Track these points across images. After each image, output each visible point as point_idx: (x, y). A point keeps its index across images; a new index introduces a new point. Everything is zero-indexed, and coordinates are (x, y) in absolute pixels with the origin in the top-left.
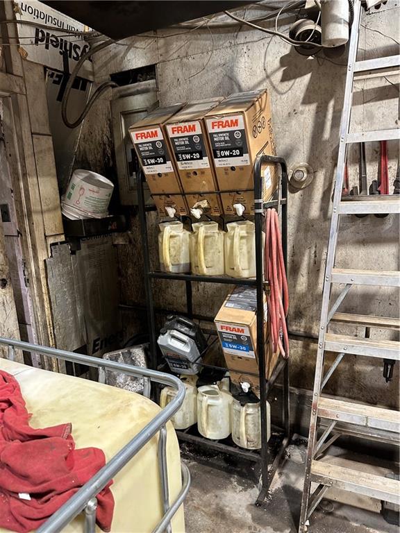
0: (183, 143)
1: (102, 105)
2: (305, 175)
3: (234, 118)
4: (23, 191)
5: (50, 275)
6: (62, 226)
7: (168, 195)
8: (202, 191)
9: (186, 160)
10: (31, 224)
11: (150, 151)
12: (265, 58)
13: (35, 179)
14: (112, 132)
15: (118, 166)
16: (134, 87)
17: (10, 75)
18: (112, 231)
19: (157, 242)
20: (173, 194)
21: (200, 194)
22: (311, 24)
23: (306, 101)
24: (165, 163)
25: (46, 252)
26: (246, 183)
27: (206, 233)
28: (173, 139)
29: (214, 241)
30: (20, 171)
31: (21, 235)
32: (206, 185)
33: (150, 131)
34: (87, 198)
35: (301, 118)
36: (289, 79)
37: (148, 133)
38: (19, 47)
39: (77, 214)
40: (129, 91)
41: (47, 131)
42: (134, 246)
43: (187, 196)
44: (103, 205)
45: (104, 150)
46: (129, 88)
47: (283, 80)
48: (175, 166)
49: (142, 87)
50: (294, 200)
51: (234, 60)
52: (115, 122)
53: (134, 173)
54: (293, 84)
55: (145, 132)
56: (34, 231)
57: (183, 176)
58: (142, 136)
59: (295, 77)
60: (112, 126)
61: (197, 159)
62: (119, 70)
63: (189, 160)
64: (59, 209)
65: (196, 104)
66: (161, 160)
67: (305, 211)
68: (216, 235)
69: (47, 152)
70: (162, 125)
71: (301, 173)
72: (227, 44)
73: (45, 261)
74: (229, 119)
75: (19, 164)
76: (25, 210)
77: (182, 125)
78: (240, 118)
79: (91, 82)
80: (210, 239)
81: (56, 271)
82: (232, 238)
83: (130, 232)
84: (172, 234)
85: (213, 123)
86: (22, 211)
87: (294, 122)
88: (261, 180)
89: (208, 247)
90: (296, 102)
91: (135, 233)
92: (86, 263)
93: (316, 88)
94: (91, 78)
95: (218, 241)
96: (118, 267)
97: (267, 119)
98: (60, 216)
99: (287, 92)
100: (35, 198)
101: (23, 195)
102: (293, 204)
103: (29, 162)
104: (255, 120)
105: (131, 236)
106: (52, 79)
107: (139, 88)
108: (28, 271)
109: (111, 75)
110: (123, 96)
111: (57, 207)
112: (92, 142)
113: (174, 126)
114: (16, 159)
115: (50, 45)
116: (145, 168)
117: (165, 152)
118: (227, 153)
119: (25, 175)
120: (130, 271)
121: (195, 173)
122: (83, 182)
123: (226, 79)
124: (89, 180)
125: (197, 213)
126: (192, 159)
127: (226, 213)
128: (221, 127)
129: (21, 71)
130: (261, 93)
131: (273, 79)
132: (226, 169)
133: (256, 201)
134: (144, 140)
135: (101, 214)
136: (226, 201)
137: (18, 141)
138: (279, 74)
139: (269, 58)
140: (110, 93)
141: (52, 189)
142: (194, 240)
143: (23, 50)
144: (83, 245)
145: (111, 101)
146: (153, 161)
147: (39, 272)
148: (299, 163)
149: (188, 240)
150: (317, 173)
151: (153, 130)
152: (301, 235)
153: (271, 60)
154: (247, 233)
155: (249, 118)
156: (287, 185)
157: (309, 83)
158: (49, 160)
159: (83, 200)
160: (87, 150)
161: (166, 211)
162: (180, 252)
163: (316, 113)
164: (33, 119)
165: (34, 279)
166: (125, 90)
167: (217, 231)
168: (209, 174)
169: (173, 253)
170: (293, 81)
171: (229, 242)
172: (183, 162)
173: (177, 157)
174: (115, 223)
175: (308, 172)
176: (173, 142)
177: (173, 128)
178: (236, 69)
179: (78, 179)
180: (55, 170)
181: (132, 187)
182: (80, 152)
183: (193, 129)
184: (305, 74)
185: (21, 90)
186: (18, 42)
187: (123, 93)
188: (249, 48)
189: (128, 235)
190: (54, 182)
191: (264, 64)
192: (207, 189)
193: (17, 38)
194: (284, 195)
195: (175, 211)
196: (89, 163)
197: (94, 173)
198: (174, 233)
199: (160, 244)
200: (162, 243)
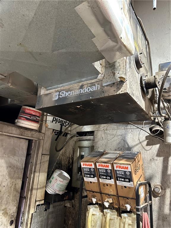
0: (103, 171)
1: (72, 143)
2: (160, 190)
3: (126, 166)
4: (32, 179)
5: (32, 222)
6: (44, 196)
7: (94, 192)
8: (110, 193)
9: (104, 178)
10: (31, 194)
11: (88, 172)
12: (139, 135)
13: (38, 174)
14: (73, 154)
15: (73, 168)
16: (85, 138)
17: (40, 133)
18: (66, 200)
19: (85, 216)
20: (96, 192)
21: (109, 195)
22: (158, 127)
23: (158, 155)
24: (94, 177)
25: (34, 209)
26: (132, 195)
27: (111, 217)
28: (98, 169)
29: (115, 222)
30: (33, 170)
31: (26, 199)
32: (112, 191)
33: (89, 163)
34: (57, 184)
35: (157, 162)
36: (150, 145)
37: (88, 164)
38: (46, 123)
39: (52, 191)
40: (83, 139)
41: (48, 153)
42: (74, 208)
43: (102, 194)
44: (64, 188)
45: (69, 160)
46: (83, 138)
47: (147, 145)
48: (98, 180)
49: (88, 138)
50: (155, 201)
51: (125, 134)
52: (75, 150)
53: (80, 173)
54: (152, 147)
55: (87, 163)
56: (31, 198)
57: (101, 185)
58: (86, 165)
59: (152, 145)
60: (74, 151)
61: (109, 179)
62: (80, 131)
63: (105, 179)
64: (45, 187)
65: (109, 153)
66: (92, 176)
67: (162, 209)
68: (116, 219)
69: (46, 162)
70: (94, 162)
71: (158, 189)
72: (123, 128)
73: (32, 214)
74: (124, 166)
75: (34, 167)
76: (30, 188)
77: (103, 164)
78: (129, 166)
79: (69, 134)
80: (113, 221)
81: (36, 220)
82: (124, 224)
83: (73, 201)
84: (93, 213)
85: (117, 166)
86: (29, 188)
87: (153, 164)
88: (139, 196)
89: (111, 225)
90: (154, 155)
91: (76, 202)
92: (50, 216)
93: (162, 150)
94: (69, 132)
95: (116, 223)
96: (65, 219)
97: (141, 165)
98: (45, 191)
99: (149, 150)
100: (36, 183)
101: (32, 180)
102: (155, 204)
103: (38, 166)
104: (136, 166)
105: (74, 203)
106: (55, 134)
107: (87, 138)
108: (23, 218)
109: (77, 132)
110: (80, 140)
111: (44, 187)
112: (65, 156)
113: (100, 164)
114: (33, 165)
115: (57, 122)
116: (85, 178)
117: (94, 173)
118: (123, 180)
119: (35, 172)
120: (70, 222)
121: (107, 185)
122: (58, 177)
123: (122, 141)
124: (61, 175)
125: (107, 204)
126: (106, 179)
127: (121, 207)
128: (120, 168)
129: (44, 131)
130: (138, 154)
131: (142, 144)
132: (122, 186)
133: (137, 207)
134: (86, 167)
135: (62, 192)
136: (122, 202)
137: (36, 157)
138: (146, 142)
139: (141, 136)
140: (75, 138)
141: (44, 178)
142: (104, 220)
143: (47, 124)
144: (51, 206)
145: (75, 142)
146: (89, 176)
147: (28, 220)
148: (157, 183)
149: (101, 218)
150: (166, 190)
151: (91, 164)
152: (161, 222)
153: (142, 136)
154: (132, 222)
155: (133, 166)
156: (151, 194)
157: (159, 148)
158: (46, 165)
159: (56, 185)
160: (62, 159)
161: (92, 199)
162: (96, 225)
163: (163, 161)
164: (44, 148)
165: (25, 223)
166: (81, 138)
167: (116, 217)
168: (114, 186)
169: (93, 224)
170: (152, 146)
171: (122, 225)
172: (102, 179)
173: (99, 176)
174: (67, 196)
175: (162, 189)
176: (99, 170)
177: (99, 165)
178: (126, 137)
179: (56, 175)
180: (47, 169)
181: (78, 179)
182: (59, 159)
183: (108, 166)
184: (157, 144)
185: (42, 138)
186: (46, 122)
187: (80, 139)
188: (132, 130)
189: (72, 203)
190: (46, 175)
191: (139, 137)
192: (112, 193)
193: (46, 121)
194: (151, 200)
195: (96, 200)
196: (62, 165)
197: (63, 171)
198: (94, 213)
199: (87, 217)
200: (88, 217)
